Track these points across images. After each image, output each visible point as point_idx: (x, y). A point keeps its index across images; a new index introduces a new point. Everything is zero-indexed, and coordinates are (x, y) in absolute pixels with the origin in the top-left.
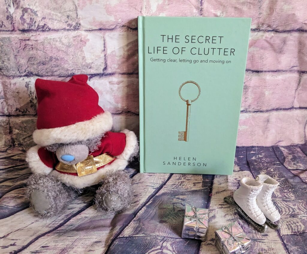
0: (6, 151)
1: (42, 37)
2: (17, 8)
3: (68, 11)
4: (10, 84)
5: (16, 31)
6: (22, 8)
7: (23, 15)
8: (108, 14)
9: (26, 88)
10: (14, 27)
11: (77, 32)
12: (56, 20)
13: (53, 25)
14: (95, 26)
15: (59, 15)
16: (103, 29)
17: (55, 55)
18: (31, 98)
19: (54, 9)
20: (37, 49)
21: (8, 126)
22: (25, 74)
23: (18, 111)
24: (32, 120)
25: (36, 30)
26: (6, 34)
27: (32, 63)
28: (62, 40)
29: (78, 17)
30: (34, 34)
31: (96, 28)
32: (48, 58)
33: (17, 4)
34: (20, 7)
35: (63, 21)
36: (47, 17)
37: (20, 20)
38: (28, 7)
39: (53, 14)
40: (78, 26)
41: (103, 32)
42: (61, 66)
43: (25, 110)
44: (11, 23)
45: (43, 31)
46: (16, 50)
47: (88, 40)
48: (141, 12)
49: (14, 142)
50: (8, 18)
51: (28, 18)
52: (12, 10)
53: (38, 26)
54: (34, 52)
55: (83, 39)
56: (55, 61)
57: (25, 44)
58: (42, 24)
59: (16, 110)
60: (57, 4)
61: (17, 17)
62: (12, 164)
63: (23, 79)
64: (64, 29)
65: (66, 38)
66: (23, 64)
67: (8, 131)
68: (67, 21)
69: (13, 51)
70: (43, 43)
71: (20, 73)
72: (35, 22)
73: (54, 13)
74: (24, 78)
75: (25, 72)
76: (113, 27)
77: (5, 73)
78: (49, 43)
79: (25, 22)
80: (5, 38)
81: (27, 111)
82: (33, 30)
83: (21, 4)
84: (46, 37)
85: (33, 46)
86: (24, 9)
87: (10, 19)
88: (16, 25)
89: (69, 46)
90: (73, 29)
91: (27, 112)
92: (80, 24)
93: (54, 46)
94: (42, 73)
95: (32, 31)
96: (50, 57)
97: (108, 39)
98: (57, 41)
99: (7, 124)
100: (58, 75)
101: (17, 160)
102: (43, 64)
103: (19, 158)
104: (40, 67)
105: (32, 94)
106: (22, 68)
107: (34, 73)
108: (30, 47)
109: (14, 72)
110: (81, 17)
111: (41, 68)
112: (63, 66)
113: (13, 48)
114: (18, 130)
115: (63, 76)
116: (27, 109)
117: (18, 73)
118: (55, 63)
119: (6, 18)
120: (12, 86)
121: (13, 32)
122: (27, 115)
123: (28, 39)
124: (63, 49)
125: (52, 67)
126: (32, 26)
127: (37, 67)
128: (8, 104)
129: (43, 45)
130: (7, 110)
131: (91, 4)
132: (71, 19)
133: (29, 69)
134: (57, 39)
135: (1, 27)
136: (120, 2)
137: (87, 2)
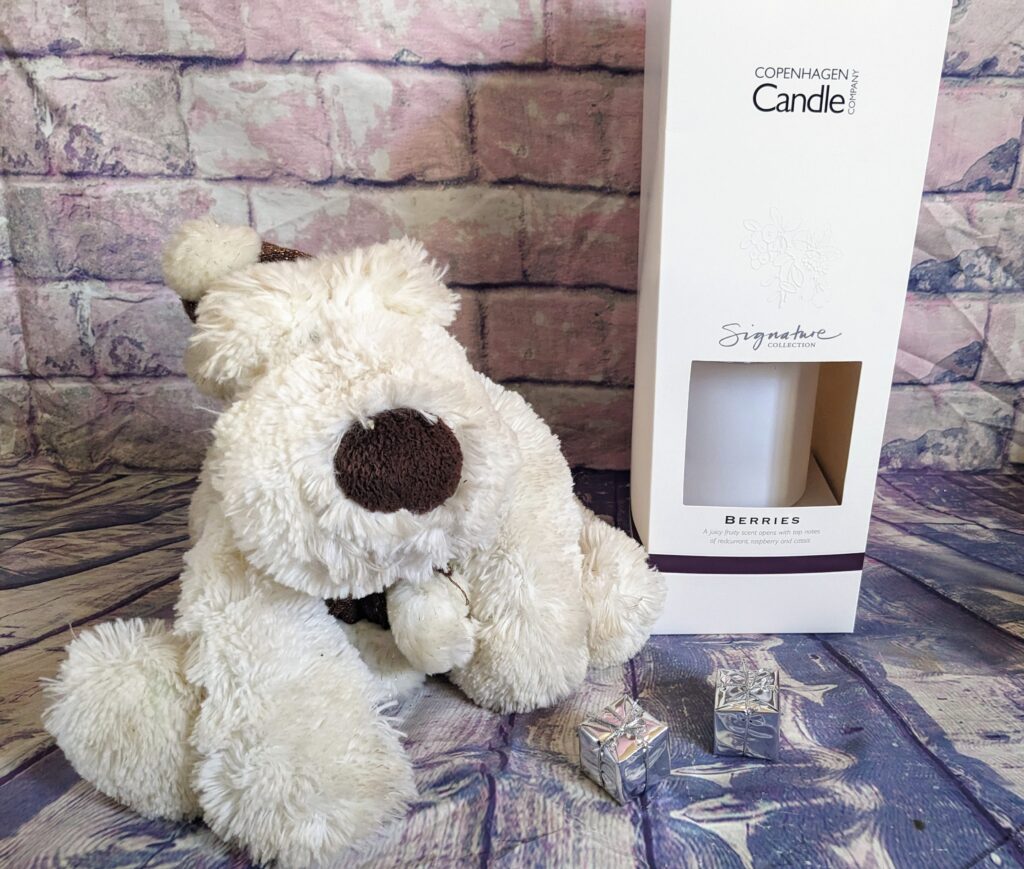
0: (15, 466)
1: (110, 189)
2: (59, 125)
3: (169, 134)
4: (36, 298)
5: (54, 175)
6: (69, 125)
7: (72, 140)
8: (252, 144)
9: (71, 308)
10: (50, 166)
11: (188, 181)
12: (142, 153)
13: (136, 164)
14: (229, 169)
15: (150, 142)
16: (245, 178)
17: (139, 232)
18: (81, 332)
19: (139, 130)
20: (99, 217)
21: (26, 404)
22: (69, 273)
23: (50, 366)
24: (84, 388)
25: (97, 175)
26: (32, 181)
27: (87, 248)
28: (155, 197)
29: (190, 150)
30: (94, 183)
31: (229, 175)
32: (121, 237)
33: (60, 116)
34: (65, 123)
35: (159, 157)
36: (122, 147)
37: (64, 152)
38: (82, 123)
39: (136, 141)
40: (192, 170)
41: (245, 184)
42: (151, 259)
43: (69, 363)
44: (45, 157)
45: (114, 176)
46: (53, 217)
47: (214, 201)
48: (328, 145)
49: (38, 445)
50: (38, 145)
51: (81, 147)
52: (47, 129)
53: (103, 164)
54: (93, 222)
55: (201, 199)
56: (138, 246)
57: (74, 205)
58: (110, 161)
59: (47, 363)
60: (145, 119)
61: (58, 144)
62: (27, 495)
63: (67, 286)
64: (161, 175)
65: (163, 195)
66: (68, 250)
67: (26, 416)
68: (167, 158)
69: (47, 218)
70: (112, 204)
71: (59, 270)
72: (97, 156)
73: (140, 139)
74: (69, 283)
75: (71, 269)
76: (267, 174)
77: (25, 272)
78: (127, 204)
79: (73, 156)
80: (30, 189)
81: (72, 365)
82: (92, 174)
83: (67, 117)
84: (119, 189)
85: (90, 210)
86: (74, 127)
87: (42, 147)
88: (55, 162)
89: (170, 213)
90: (178, 176)
91: (73, 368)
92: (194, 165)
93: (136, 212)
94: (109, 274)
95: (89, 176)
96: (128, 235)
97: (257, 203)
98: (143, 200)
99: (25, 399)
100: (145, 279)
101: (41, 485)
102: (112, 252)
103: (46, 481)
104: (104, 258)
105: (85, 324)
106: (65, 259)
107: (91, 273)
108: (84, 211)
109: (47, 269)
110: (197, 149)
111: (107, 260)
112: (156, 258)
113: (48, 212)
114: (50, 413)
115: (157, 283)
116: (72, 361)
117: (54, 272)
118: (138, 250)
119: (34, 146)
120: (40, 301)
121: (48, 177)
122: (72, 376)
123: (79, 192)
124: (156, 219)
125: (132, 259)
126: (90, 164)
127: (98, 258)
128: (30, 347)
129: (112, 208)
130: (28, 363)
131: (215, 120)
132: (176, 153)
133: (80, 262)
134: (144, 196)
135: (24, 165)
136: (278, 120)
137: (208, 116)
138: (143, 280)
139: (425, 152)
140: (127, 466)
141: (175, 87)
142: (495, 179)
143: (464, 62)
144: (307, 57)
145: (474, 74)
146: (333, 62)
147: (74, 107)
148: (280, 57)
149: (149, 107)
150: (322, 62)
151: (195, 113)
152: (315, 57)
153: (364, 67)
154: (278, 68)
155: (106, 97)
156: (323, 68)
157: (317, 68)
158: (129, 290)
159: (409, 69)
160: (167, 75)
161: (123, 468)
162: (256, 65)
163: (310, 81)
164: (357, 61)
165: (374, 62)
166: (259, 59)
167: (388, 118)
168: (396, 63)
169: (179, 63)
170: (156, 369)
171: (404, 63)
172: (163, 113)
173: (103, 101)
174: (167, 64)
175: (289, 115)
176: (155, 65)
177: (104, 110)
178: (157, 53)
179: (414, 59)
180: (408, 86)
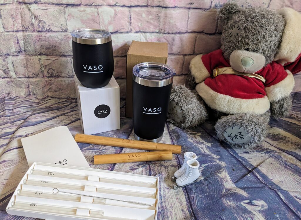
0: (26, 98)
1: (48, 35)
2: (36, 20)
3: (62, 22)
4: (31, 59)
6: (38, 20)
7: (39, 23)
8: (82, 24)
9: (39, 62)
11: (66, 33)
12: (55, 26)
13: (54, 29)
15: (57, 24)
17: (54, 45)
18: (41, 67)
19: (55, 21)
22: (38, 54)
23: (33, 75)
24: (41, 80)
26: (30, 33)
27: (43, 48)
28: (58, 37)
29: (67, 25)
30: (44, 33)
32: (51, 46)
33: (36, 18)
35: (59, 27)
36: (51, 25)
37: (37, 26)
38: (42, 20)
39: (54, 24)
40: (67, 30)
42: (57, 50)
44: (33, 27)
45: (49, 32)
46: (35, 41)
48: (99, 24)
49: (30, 93)
50: (31, 24)
51: (41, 25)
52: (33, 21)
53: (46, 29)
54: (44, 42)
55: (69, 37)
56: (54, 48)
57: (40, 38)
58: (48, 28)
59: (33, 74)
60: (56, 18)
61: (36, 24)
62: (30, 104)
63: (38, 57)
64: (60, 31)
65: (60, 36)
66: (38, 48)
67: (27, 86)
68: (61, 27)
69: (33, 41)
72: (45, 27)
74: (38, 56)
77: (28, 53)
78: (52, 38)
79: (40, 27)
80: (29, 35)
81: (38, 74)
82: (44, 31)
83: (38, 18)
84: (50, 35)
86: (40, 20)
88: (35, 28)
89: (62, 40)
90: (64, 32)
93: (54, 40)
94: (48, 54)
99: (27, 82)
101: (32, 102)
102: (48, 49)
103: (33, 101)
105: (42, 65)
106: (37, 51)
107: (43, 54)
108: (42, 40)
109: (33, 53)
110: (69, 25)
111: (47, 51)
114: (33, 86)
115: (59, 56)
117: (35, 54)
119: (30, 25)
121: (34, 32)
122: (38, 77)
123: (41, 35)
124: (59, 41)
125: (53, 51)
126: (43, 29)
127: (45, 50)
128: (28, 71)
129: (48, 39)
130: (28, 74)
131: (73, 18)
132: (63, 26)
133: (41, 51)
134: (56, 36)
135: (28, 29)
136: (88, 18)
137: (72, 18)
138: (55, 55)
139: (120, 26)
140: (51, 97)
141: (64, 11)
142: (135, 31)
143: (129, 5)
144: (95, 4)
145: (131, 8)
146: (101, 5)
147: (40, 16)
148: (90, 4)
149: (57, 15)
150: (99, 5)
151: (69, 17)
152: (97, 4)
153: (108, 6)
154: (89, 7)
155: (47, 13)
156: (99, 7)
157: (98, 7)
158: (52, 58)
159: (118, 7)
160: (62, 8)
161: (50, 98)
162: (84, 6)
163: (96, 10)
164: (106, 5)
165: (110, 5)
166: (85, 4)
167: (113, 18)
168: (115, 5)
169: (66, 5)
170: (57, 76)
171: (117, 6)
172: (61, 17)
173: (46, 14)
174: (63, 6)
175: (91, 17)
176: (59, 6)
177: (47, 17)
178: (60, 3)
179: (119, 5)
180: (118, 11)
